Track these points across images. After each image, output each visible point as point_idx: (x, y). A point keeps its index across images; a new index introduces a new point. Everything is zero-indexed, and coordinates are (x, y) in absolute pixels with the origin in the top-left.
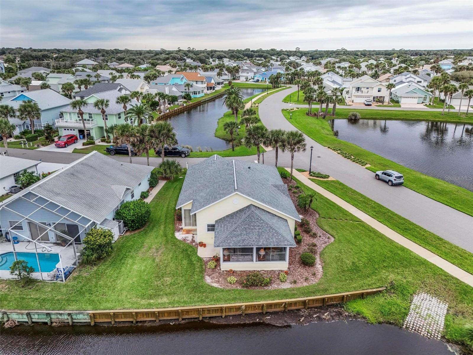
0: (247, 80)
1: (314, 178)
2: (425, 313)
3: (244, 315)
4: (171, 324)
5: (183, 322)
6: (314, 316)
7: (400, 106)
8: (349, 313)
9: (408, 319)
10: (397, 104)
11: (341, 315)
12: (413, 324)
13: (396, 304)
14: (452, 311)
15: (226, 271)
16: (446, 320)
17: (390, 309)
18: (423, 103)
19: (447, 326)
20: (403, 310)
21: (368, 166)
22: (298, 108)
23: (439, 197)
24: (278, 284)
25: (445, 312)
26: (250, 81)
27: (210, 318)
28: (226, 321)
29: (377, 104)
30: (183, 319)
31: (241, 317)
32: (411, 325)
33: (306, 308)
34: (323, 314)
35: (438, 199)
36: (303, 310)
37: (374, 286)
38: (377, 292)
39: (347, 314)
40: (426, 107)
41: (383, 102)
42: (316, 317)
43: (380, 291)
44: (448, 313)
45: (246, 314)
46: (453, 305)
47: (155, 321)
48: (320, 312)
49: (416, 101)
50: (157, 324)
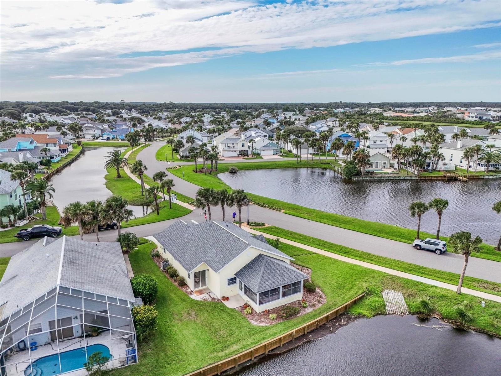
0: (94, 139)
1: (254, 227)
2: (394, 301)
3: (294, 340)
4: (248, 365)
5: (255, 360)
6: (337, 325)
7: (262, 158)
8: (354, 316)
9: (387, 308)
10: (259, 157)
11: (351, 318)
12: (391, 310)
13: (376, 301)
14: (406, 295)
15: (262, 312)
16: (406, 302)
17: (375, 305)
18: (277, 154)
19: (409, 306)
20: (382, 304)
21: (283, 211)
22: (180, 166)
23: (346, 226)
24: (304, 310)
25: (403, 297)
26: (99, 139)
27: (272, 350)
28: (285, 348)
29: (244, 158)
30: (255, 358)
31: (293, 342)
32: (391, 311)
33: (329, 321)
34: (341, 322)
35: (346, 227)
36: (327, 324)
37: (359, 294)
38: (362, 296)
39: (353, 317)
40: (280, 157)
41: (247, 155)
42: (338, 325)
43: (363, 296)
44: (404, 298)
45: (295, 339)
46: (404, 292)
47: (235, 367)
48: (338, 321)
49: (271, 152)
50: (238, 369)
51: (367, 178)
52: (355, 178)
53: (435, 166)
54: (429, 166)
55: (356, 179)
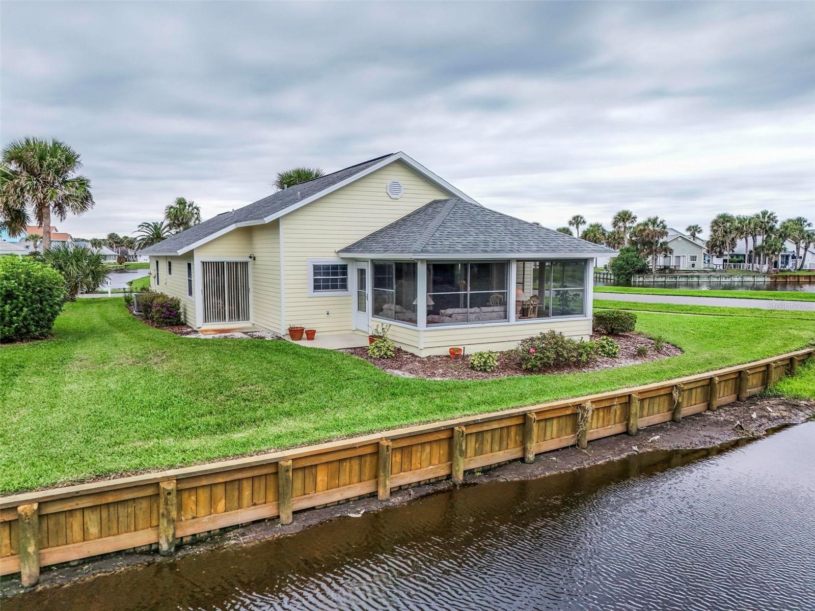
3: (584, 444)
5: (397, 499)
6: (753, 417)
15: (437, 356)
34: (766, 411)
43: (810, 354)
51: (663, 279)
52: (639, 277)
53: (799, 262)
54: (787, 263)
55: (641, 279)
